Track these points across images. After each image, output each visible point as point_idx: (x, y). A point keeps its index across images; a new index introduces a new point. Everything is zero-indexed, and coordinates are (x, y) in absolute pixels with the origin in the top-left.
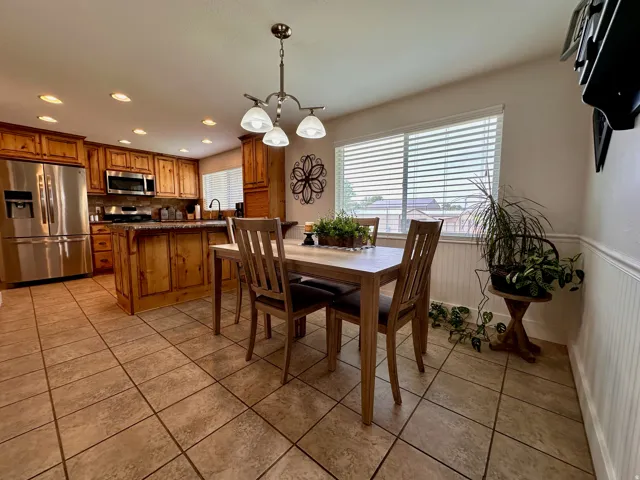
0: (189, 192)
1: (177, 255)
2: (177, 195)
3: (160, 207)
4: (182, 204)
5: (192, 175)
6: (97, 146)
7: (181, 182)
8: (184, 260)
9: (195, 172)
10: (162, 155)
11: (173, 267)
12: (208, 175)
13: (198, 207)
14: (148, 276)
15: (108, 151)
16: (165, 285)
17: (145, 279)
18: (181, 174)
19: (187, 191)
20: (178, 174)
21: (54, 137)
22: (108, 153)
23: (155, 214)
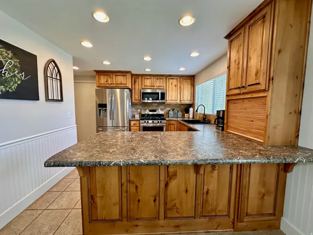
0: (186, 99)
1: (129, 181)
2: (178, 102)
3: (170, 109)
4: (182, 107)
5: (189, 87)
6: (138, 76)
7: (182, 93)
8: (137, 187)
9: (192, 85)
10: (171, 76)
11: (124, 195)
12: (200, 86)
13: (191, 110)
14: (98, 201)
15: (143, 77)
16: (115, 213)
17: (95, 203)
18: (182, 87)
19: (185, 98)
20: (180, 88)
21: (118, 74)
22: (143, 79)
23: (167, 113)
